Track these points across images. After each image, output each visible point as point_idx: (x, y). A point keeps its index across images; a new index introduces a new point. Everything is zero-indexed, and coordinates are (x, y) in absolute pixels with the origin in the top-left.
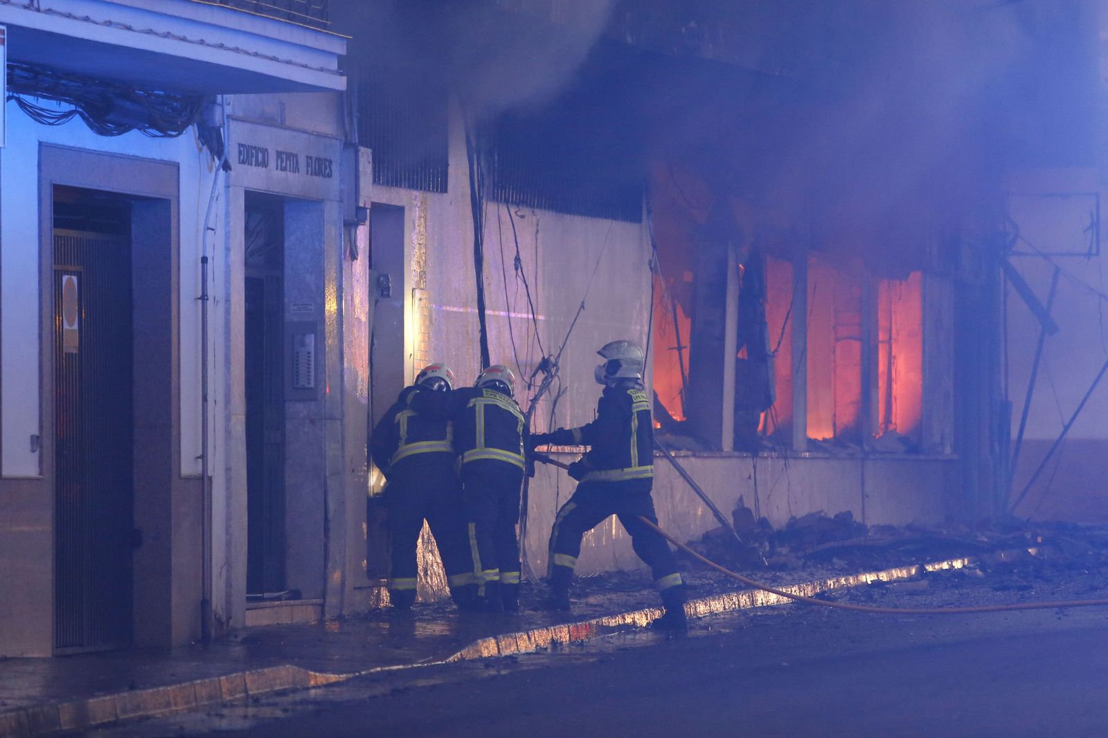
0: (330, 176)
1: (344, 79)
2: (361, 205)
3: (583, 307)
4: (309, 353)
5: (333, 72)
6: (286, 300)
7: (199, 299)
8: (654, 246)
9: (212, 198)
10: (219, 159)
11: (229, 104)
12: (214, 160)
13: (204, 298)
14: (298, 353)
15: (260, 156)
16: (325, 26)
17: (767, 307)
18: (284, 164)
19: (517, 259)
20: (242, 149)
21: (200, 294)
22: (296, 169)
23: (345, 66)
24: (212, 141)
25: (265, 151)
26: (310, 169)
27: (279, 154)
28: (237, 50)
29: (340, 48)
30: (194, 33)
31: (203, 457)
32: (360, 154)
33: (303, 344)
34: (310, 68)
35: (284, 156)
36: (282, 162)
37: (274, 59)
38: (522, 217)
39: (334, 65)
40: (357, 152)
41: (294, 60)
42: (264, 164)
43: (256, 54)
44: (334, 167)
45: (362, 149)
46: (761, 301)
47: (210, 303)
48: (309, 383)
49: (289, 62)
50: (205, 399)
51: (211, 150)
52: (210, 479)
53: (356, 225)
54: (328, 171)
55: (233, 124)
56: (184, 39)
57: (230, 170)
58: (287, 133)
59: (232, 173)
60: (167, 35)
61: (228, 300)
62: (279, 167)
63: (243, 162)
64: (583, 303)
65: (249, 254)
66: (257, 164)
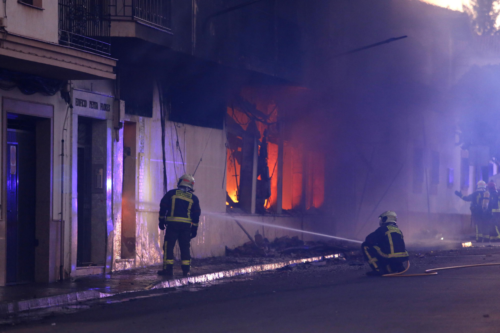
0: (109, 111)
1: (115, 75)
2: (121, 121)
3: (201, 160)
4: (101, 176)
5: (111, 73)
6: (92, 156)
7: (60, 155)
8: (227, 138)
9: (66, 118)
10: (69, 104)
11: (72, 84)
12: (67, 104)
13: (62, 155)
14: (96, 176)
15: (84, 103)
16: (108, 55)
17: (268, 161)
18: (92, 106)
19: (178, 142)
20: (77, 100)
21: (61, 153)
22: (97, 108)
23: (116, 70)
24: (67, 97)
25: (85, 101)
26: (102, 108)
27: (91, 102)
28: (76, 64)
29: (114, 64)
30: (60, 57)
31: (61, 213)
32: (120, 102)
33: (98, 172)
34: (103, 71)
35: (92, 103)
36: (92, 105)
37: (90, 67)
38: (179, 127)
39: (111, 70)
40: (119, 102)
41: (97, 68)
42: (85, 106)
43: (83, 66)
44: (111, 107)
45: (121, 101)
46: (266, 159)
47: (65, 157)
48: (100, 187)
49: (95, 69)
50: (62, 192)
51: (66, 101)
52: (64, 222)
53: (118, 129)
54: (109, 109)
55: (74, 91)
56: (56, 59)
57: (73, 108)
58: (94, 94)
59: (73, 109)
60: (50, 58)
61: (71, 156)
62: (91, 107)
63: (77, 105)
64: (201, 159)
65: (79, 139)
66: (83, 106)
